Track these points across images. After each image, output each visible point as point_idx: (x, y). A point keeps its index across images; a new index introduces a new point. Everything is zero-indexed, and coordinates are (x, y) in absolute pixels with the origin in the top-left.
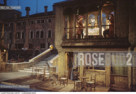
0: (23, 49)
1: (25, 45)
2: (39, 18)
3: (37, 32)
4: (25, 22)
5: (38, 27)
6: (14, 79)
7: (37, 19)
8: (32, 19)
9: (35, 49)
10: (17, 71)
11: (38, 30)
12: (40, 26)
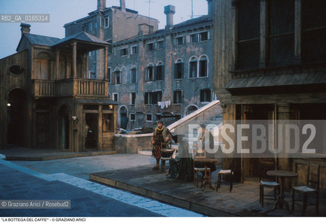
0: (159, 103)
1: (164, 96)
2: (195, 30)
3: (191, 63)
4: (165, 41)
5: (192, 50)
6: (119, 170)
7: (190, 31)
8: (179, 33)
9: (188, 104)
10: (137, 153)
11: (193, 58)
12: (197, 49)
